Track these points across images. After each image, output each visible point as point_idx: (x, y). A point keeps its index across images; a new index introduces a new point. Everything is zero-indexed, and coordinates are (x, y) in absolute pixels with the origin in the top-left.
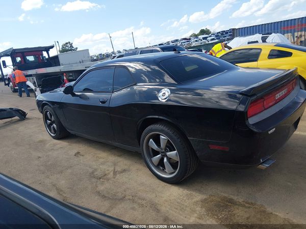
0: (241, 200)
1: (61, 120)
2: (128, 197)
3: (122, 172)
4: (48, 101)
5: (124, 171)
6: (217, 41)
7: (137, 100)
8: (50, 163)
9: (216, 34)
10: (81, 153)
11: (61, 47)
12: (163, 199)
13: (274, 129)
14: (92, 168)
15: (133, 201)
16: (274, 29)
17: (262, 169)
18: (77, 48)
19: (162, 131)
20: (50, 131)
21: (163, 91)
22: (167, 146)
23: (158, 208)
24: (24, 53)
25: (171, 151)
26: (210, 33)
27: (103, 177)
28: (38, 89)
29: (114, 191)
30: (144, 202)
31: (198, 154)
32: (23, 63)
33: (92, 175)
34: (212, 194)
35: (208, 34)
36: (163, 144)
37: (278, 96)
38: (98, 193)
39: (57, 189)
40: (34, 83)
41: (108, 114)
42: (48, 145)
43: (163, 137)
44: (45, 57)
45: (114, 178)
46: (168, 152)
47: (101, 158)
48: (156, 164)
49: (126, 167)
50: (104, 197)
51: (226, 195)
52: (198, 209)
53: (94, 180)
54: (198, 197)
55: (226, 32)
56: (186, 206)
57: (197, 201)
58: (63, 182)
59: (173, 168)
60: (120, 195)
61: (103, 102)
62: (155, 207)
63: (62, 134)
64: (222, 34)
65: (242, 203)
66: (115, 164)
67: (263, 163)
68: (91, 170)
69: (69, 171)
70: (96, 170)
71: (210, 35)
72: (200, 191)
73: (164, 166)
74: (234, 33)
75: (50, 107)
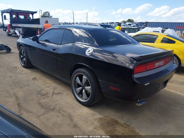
0: (122, 122)
1: (29, 56)
2: (57, 109)
3: (57, 94)
4: (23, 44)
5: (59, 93)
6: (136, 27)
7: (73, 52)
8: (16, 81)
9: (137, 23)
10: (37, 78)
11: (42, 14)
12: (77, 114)
13: (149, 83)
14: (40, 89)
15: (59, 112)
16: (171, 27)
17: (138, 106)
18: (52, 16)
19: (84, 73)
20: (22, 62)
21: (89, 49)
22: (86, 83)
23: (73, 118)
24: (18, 13)
25: (88, 86)
26: (134, 22)
27: (46, 95)
28: (21, 36)
29: (50, 104)
30: (65, 114)
31: (103, 90)
32: (16, 19)
33: (39, 93)
34: (107, 116)
35: (132, 23)
36: (84, 81)
37: (157, 64)
38: (40, 104)
39: (16, 97)
40: (19, 32)
41: (56, 57)
42: (18, 70)
43: (84, 77)
44: (30, 18)
45: (52, 96)
46: (86, 86)
47: (47, 83)
48: (78, 92)
49: (61, 91)
50: (42, 106)
51: (114, 118)
52: (96, 123)
53: (39, 96)
54: (98, 116)
55: (143, 23)
56: (89, 120)
57: (97, 118)
58: (21, 93)
59: (87, 97)
60: (52, 107)
61: (54, 50)
62: (71, 118)
63: (28, 65)
64: (140, 24)
65: (123, 124)
66: (55, 89)
67: (139, 102)
68: (39, 90)
69: (27, 87)
70: (42, 90)
71: (133, 23)
72: (100, 113)
73: (82, 95)
74: (147, 25)
75: (24, 47)
